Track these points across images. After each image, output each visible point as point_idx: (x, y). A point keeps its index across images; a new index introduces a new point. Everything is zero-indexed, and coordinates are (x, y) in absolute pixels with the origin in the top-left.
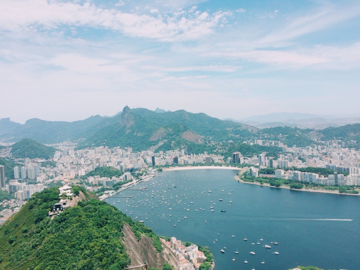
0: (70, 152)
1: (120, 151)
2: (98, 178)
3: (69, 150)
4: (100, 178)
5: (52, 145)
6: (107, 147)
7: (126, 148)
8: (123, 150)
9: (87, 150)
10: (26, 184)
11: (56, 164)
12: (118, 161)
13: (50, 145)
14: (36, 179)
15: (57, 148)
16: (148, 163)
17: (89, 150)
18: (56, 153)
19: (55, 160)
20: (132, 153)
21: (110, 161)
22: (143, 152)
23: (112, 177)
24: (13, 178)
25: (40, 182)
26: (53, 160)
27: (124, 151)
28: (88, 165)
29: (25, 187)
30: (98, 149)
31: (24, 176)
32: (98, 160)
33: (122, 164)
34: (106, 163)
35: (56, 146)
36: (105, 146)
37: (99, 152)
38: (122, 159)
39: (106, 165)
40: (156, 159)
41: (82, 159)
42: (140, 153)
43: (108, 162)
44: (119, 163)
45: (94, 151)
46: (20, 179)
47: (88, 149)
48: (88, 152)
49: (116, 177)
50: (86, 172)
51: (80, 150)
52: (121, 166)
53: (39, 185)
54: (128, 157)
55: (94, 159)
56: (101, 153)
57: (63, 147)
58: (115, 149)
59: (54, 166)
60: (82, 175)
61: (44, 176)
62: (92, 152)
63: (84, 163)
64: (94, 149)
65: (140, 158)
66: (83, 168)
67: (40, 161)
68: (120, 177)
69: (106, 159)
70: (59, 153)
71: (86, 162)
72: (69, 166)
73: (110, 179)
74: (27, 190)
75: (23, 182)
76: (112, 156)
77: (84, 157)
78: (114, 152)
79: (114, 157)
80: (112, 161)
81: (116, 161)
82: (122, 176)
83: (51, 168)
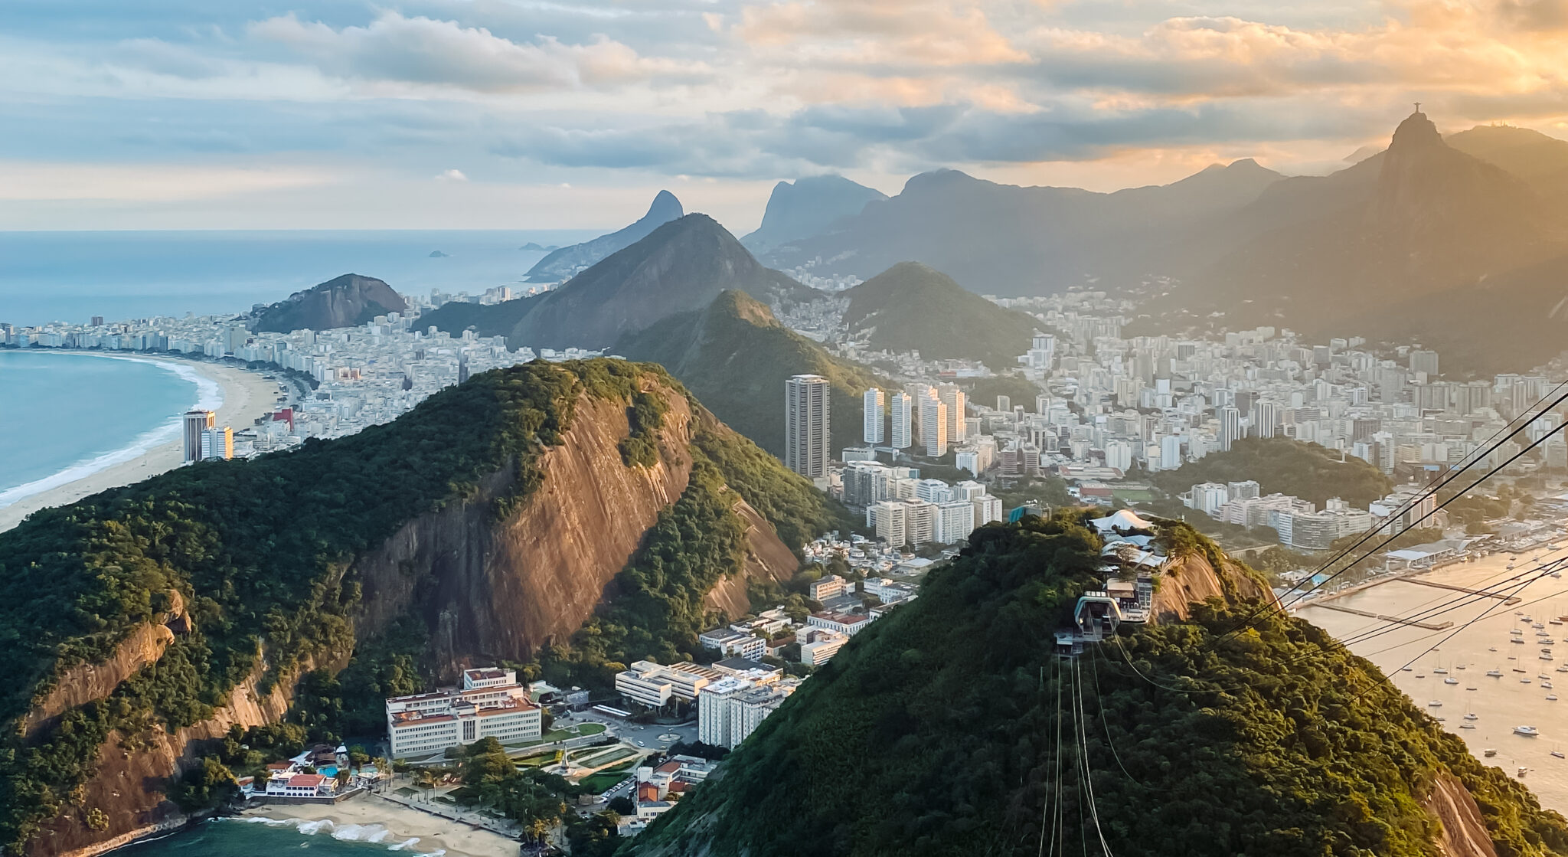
0: (1102, 344)
1: (1367, 362)
2: (1247, 494)
3: (1095, 332)
4: (1262, 494)
5: (1014, 301)
6: (1292, 334)
7: (1402, 350)
8: (1382, 359)
9: (1185, 343)
11: (1039, 402)
12: (1356, 416)
13: (1005, 302)
14: (950, 457)
15: (1040, 316)
16: (1539, 445)
17: (1197, 344)
18: (1035, 342)
19: (1030, 375)
20: (1436, 383)
21: (1315, 416)
22: (1502, 383)
23: (1329, 503)
24: (861, 442)
25: (966, 475)
26: (1021, 375)
27: (1394, 364)
28: (1196, 423)
29: (907, 491)
30: (1239, 340)
31: (903, 438)
32: (1244, 401)
33: (1379, 437)
34: (1288, 421)
35: (1037, 311)
36: (1284, 332)
37: (1247, 358)
38: (1377, 407)
39: (1292, 430)
41: (1163, 385)
42: (1486, 384)
43: (1300, 416)
44: (1363, 429)
45: (1218, 349)
46: (886, 449)
47: (1191, 339)
48: (1192, 350)
49: (1351, 506)
50: (1183, 450)
51: (1153, 341)
52: (1377, 444)
53: (969, 486)
54: (1411, 400)
55: (1226, 393)
56: (1260, 364)
57: (1066, 318)
58: (1335, 349)
59: (1032, 408)
60: (1165, 466)
61: (989, 446)
62: (1210, 354)
63: (1175, 405)
64: (1221, 340)
65: (1487, 414)
66: (1167, 430)
67: (966, 372)
68: (1372, 507)
69: (1287, 399)
70: (1052, 342)
71: (1181, 405)
72: (1100, 415)
73: (1317, 511)
74: (919, 502)
75: (899, 463)
76: (1323, 388)
77: (1172, 377)
78: (1333, 366)
79: (1334, 390)
80: (1325, 414)
81: (1346, 413)
82: (1383, 502)
83: (1016, 413)
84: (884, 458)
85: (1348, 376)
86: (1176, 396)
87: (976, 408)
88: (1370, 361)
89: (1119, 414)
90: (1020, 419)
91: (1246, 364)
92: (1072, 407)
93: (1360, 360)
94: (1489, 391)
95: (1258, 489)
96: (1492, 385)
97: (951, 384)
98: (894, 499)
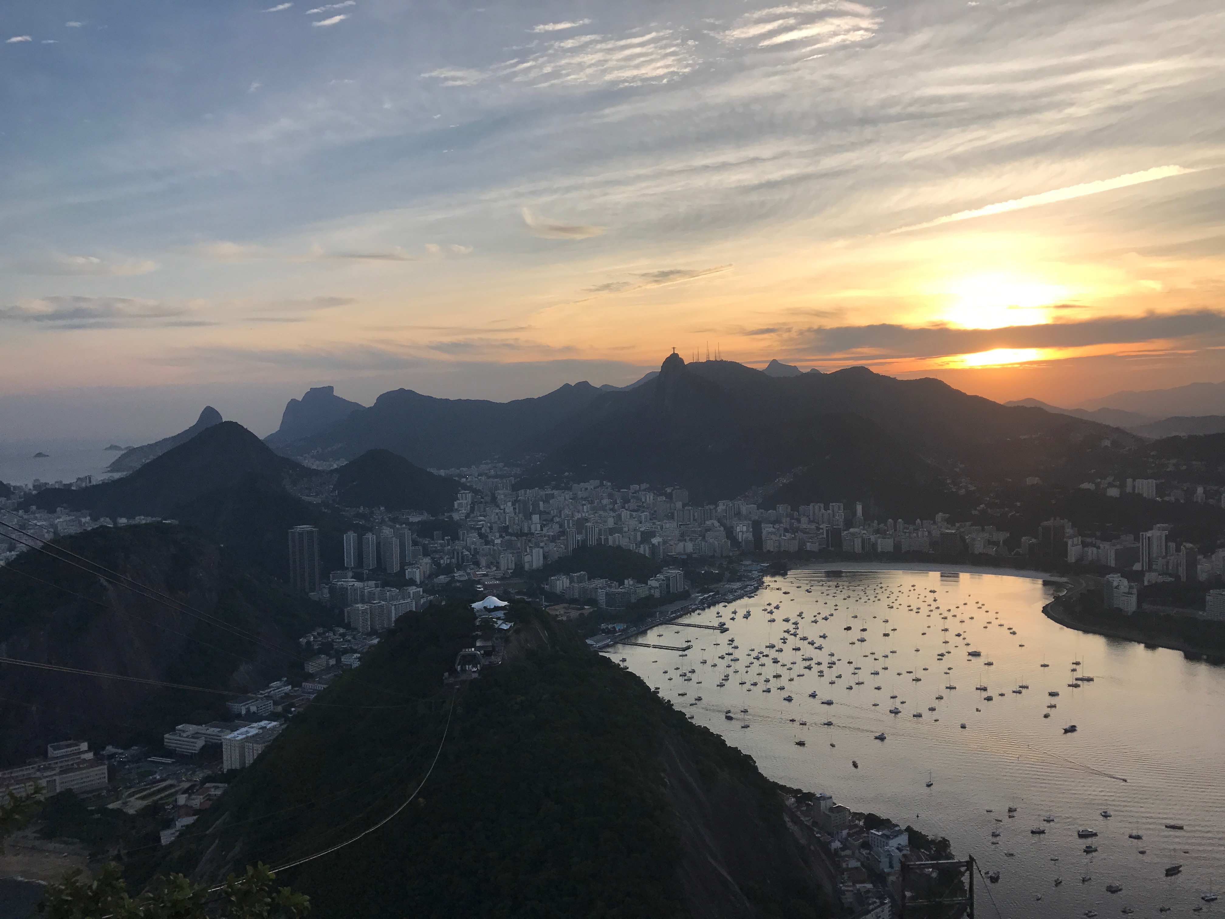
0: (501, 495)
1: (649, 498)
2: (580, 580)
3: (497, 488)
4: (589, 579)
5: (447, 471)
6: (609, 484)
7: (669, 490)
8: (658, 496)
9: (549, 492)
10: (377, 586)
11: (461, 533)
12: (642, 529)
13: (442, 473)
14: (402, 571)
15: (463, 480)
16: (740, 540)
17: (556, 492)
18: (459, 496)
19: (456, 516)
20: (686, 508)
21: (620, 531)
22: (721, 507)
23: (626, 582)
24: (342, 567)
25: (412, 582)
26: (450, 517)
27: (664, 498)
28: (553, 539)
29: (372, 596)
30: (581, 489)
31: (371, 562)
32: (580, 524)
33: (655, 541)
34: (605, 534)
35: (461, 476)
36: (605, 482)
37: (585, 499)
38: (654, 524)
39: (607, 540)
40: (767, 529)
41: (536, 518)
42: (712, 507)
43: (611, 531)
44: (647, 536)
45: (568, 495)
46: (359, 570)
47: (552, 490)
48: (552, 496)
49: (638, 582)
50: (545, 557)
51: (530, 491)
52: (653, 545)
53: (412, 590)
54: (673, 518)
55: (571, 521)
56: (592, 502)
57: (480, 480)
58: (633, 491)
59: (455, 537)
60: (535, 566)
61: (426, 564)
62: (563, 497)
63: (542, 530)
64: (570, 489)
65: (713, 524)
66: (537, 545)
67: (415, 519)
68: (649, 582)
69: (606, 522)
70: (469, 496)
71: (545, 529)
72: (497, 539)
73: (619, 587)
74: (379, 603)
75: (368, 580)
76: (625, 514)
77: (541, 513)
78: (632, 501)
79: (631, 516)
80: (626, 529)
81: (637, 528)
82: (655, 579)
83: (446, 542)
84: (359, 577)
85: (640, 506)
86: (542, 524)
87: (419, 540)
88: (651, 497)
89: (507, 538)
90: (448, 545)
91: (584, 502)
92: (481, 535)
93: (646, 497)
94: (714, 511)
95: (586, 577)
96: (716, 507)
97: (404, 526)
98: (363, 601)
